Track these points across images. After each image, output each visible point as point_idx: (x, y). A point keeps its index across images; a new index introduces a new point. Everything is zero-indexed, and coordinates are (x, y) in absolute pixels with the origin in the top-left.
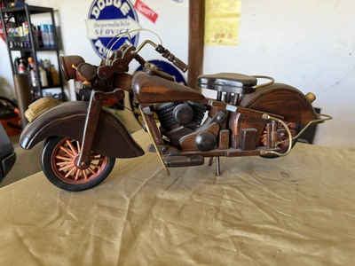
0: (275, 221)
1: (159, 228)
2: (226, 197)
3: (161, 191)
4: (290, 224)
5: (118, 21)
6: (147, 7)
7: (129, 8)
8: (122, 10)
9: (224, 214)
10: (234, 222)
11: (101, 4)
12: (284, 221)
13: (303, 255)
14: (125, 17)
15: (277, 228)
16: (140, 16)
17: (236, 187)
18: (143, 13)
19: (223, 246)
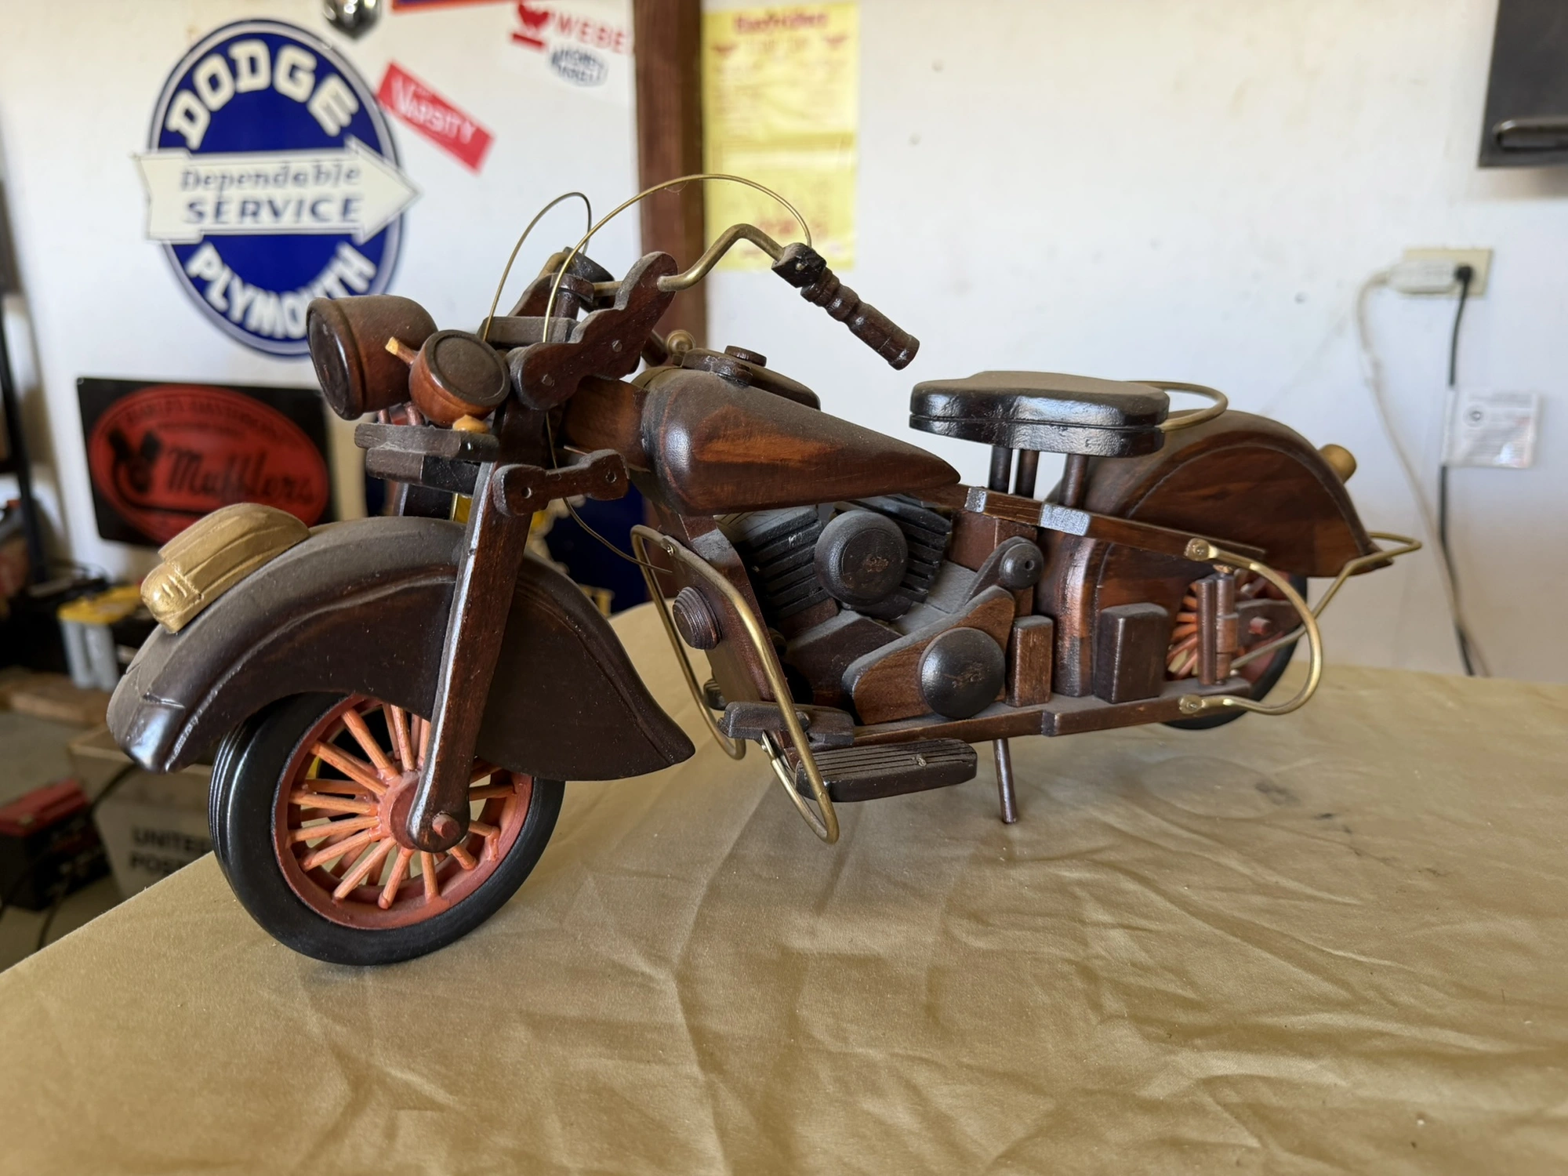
0: (1343, 994)
1: (875, 1090)
2: (1096, 913)
3: (801, 920)
4: (1405, 999)
5: (301, 161)
6: (436, 101)
7: (352, 105)
8: (317, 108)
9: (1124, 990)
10: (1183, 1017)
11: (214, 82)
12: (1377, 988)
13: (1523, 1121)
14: (335, 143)
15: (1366, 1023)
16: (406, 138)
17: (1114, 867)
18: (423, 128)
19: (1191, 1130)
